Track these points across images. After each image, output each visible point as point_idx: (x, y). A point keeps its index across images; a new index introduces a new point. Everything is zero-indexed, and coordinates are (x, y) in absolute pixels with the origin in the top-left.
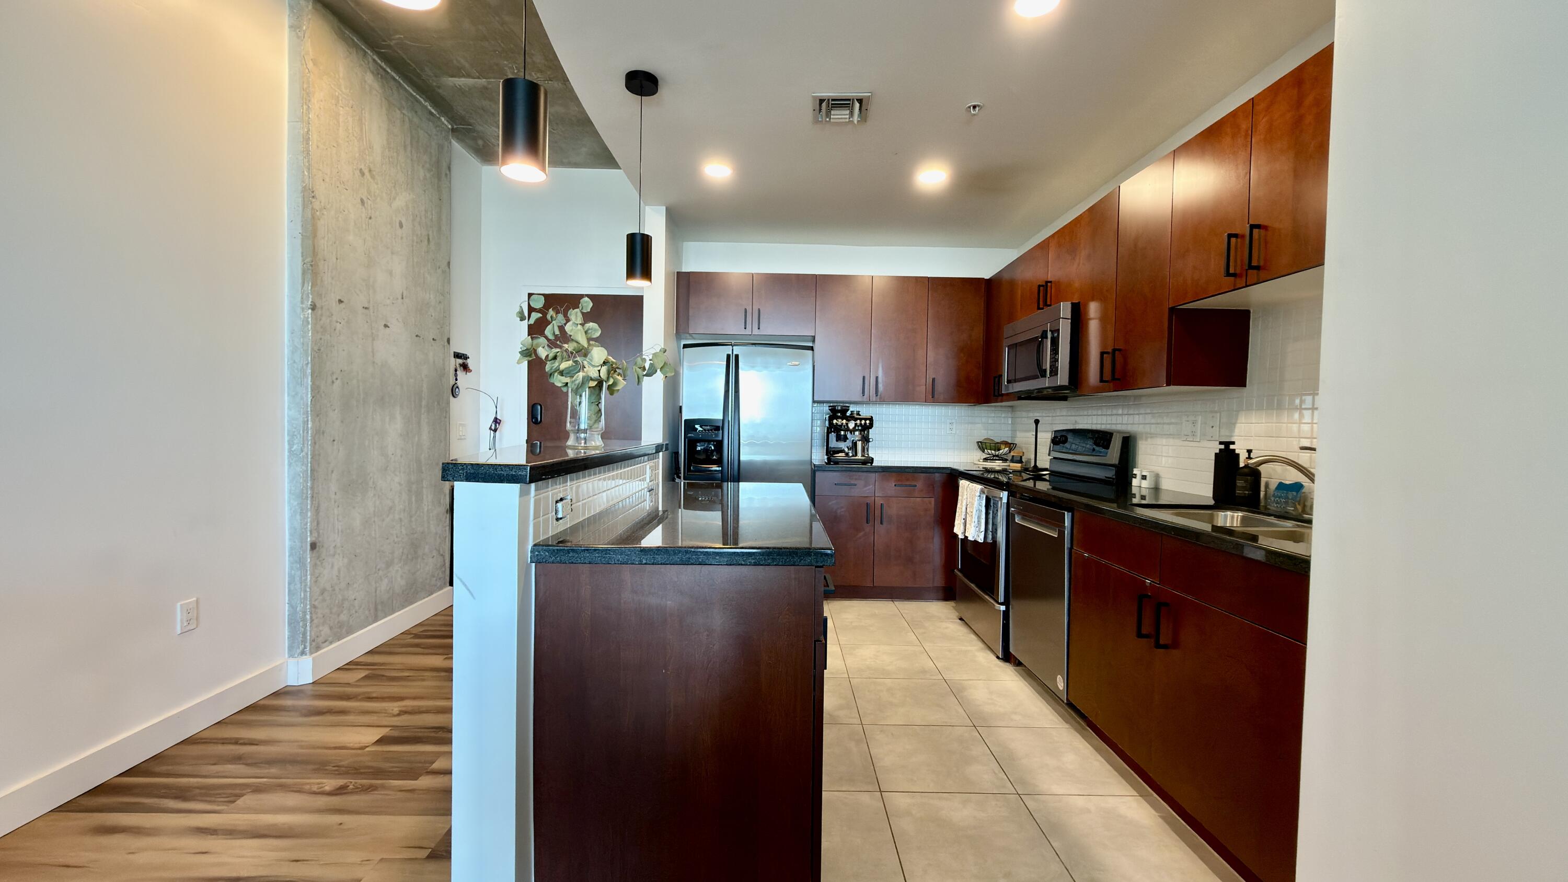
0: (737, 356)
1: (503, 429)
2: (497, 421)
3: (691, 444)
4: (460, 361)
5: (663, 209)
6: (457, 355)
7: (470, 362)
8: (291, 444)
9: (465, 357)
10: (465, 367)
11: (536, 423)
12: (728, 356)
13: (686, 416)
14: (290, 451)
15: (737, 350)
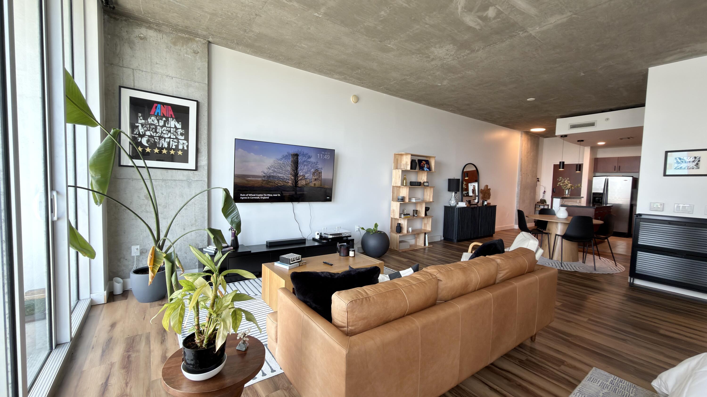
0: (608, 179)
1: (546, 193)
2: (545, 192)
3: (594, 198)
4: (538, 179)
5: (589, 147)
6: (538, 178)
7: (539, 180)
8: (517, 195)
9: (539, 179)
10: (538, 181)
11: (554, 192)
12: (606, 179)
13: (594, 191)
14: (517, 196)
15: (608, 177)
